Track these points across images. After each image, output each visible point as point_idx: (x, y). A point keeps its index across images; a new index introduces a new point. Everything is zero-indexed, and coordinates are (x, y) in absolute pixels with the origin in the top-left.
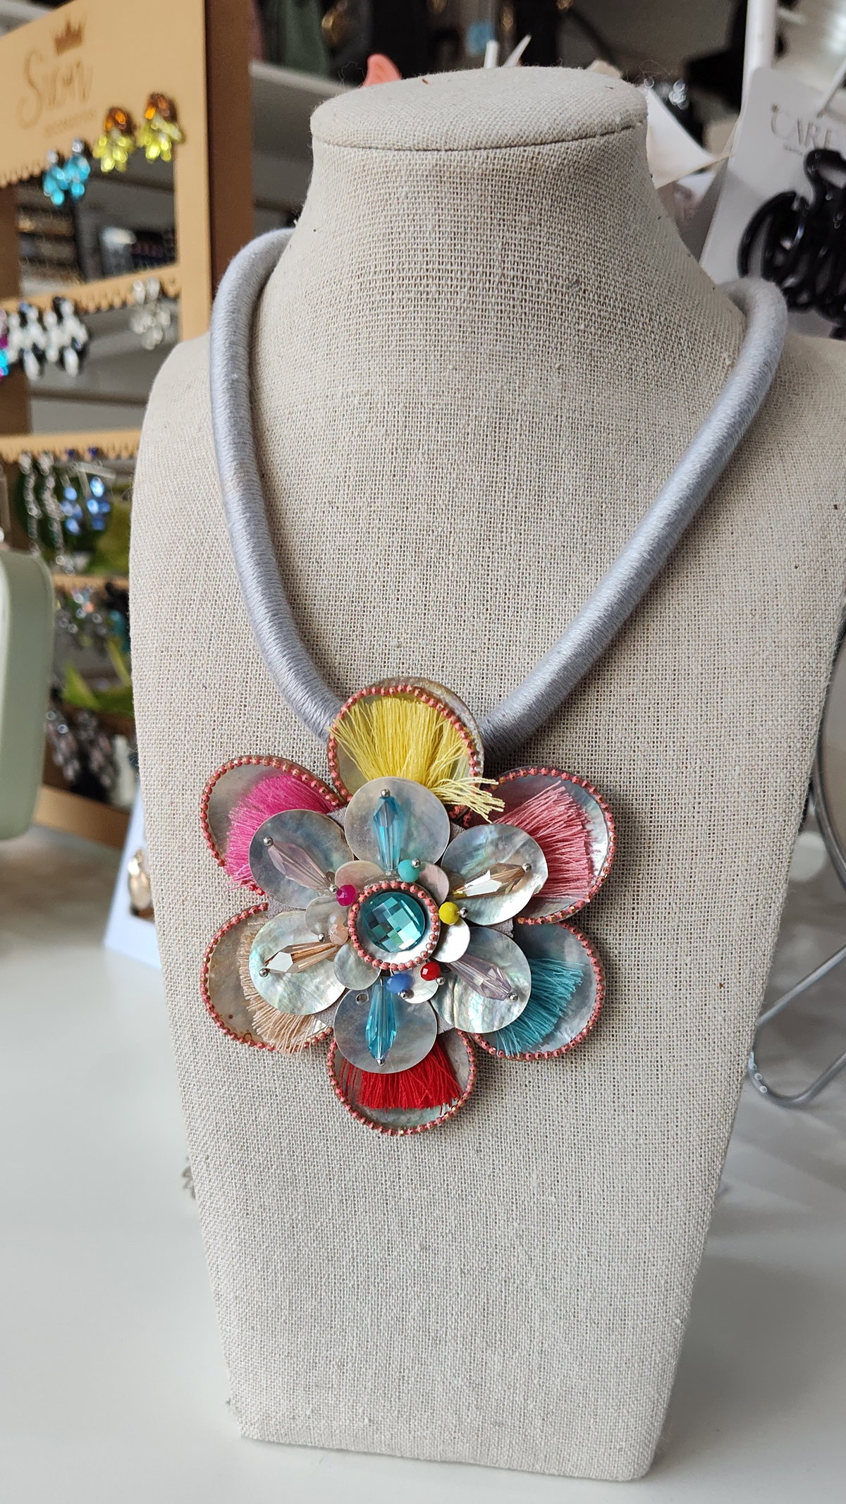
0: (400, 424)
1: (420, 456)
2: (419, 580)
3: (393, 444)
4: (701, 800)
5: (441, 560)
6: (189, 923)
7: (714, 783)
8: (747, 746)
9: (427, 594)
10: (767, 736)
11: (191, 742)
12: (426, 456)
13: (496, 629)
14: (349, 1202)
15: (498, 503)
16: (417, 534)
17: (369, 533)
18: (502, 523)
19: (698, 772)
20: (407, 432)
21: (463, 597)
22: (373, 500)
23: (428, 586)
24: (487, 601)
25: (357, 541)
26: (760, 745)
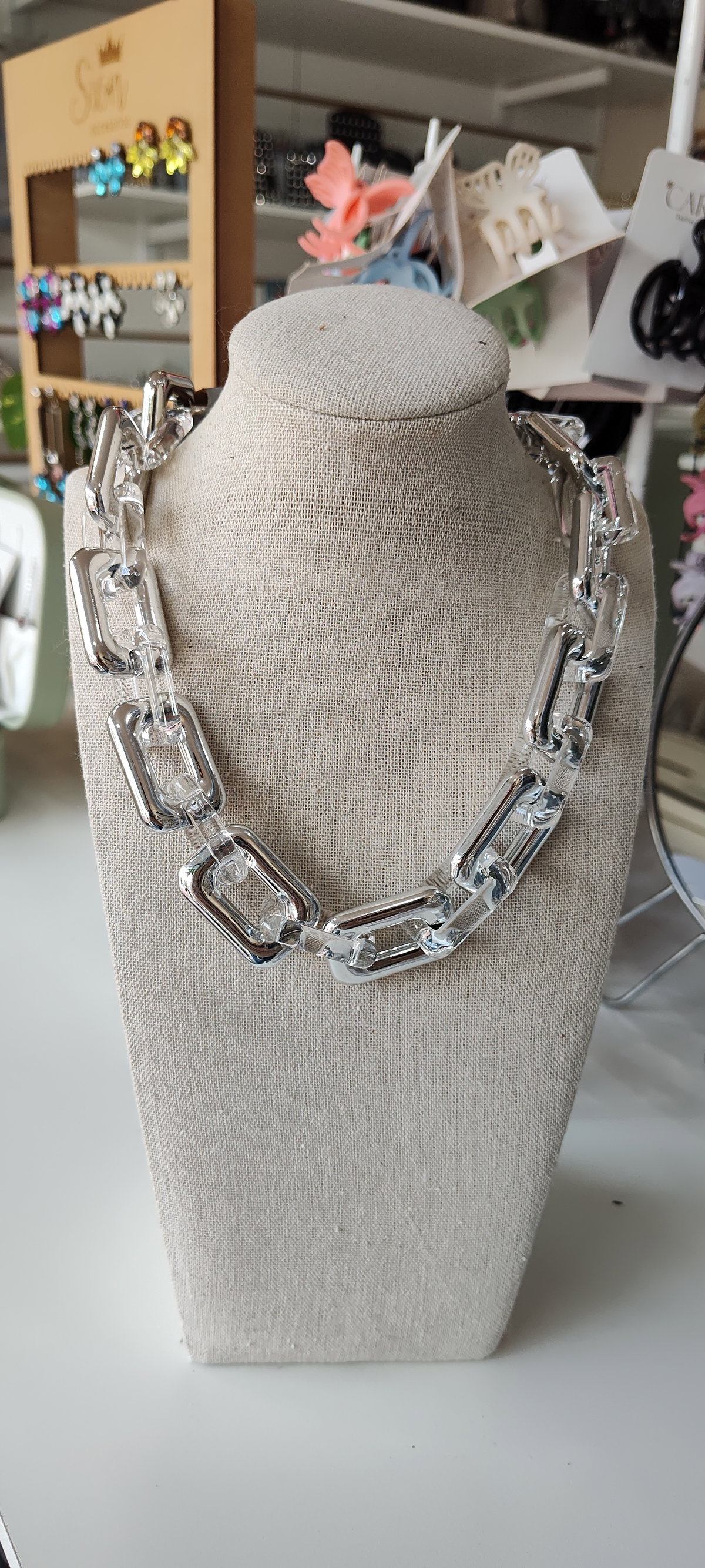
0: (316, 616)
1: (332, 642)
2: (331, 740)
3: (309, 632)
4: (551, 906)
5: (349, 724)
6: (151, 1011)
7: (561, 893)
8: (585, 864)
9: (339, 751)
10: (599, 856)
11: (147, 872)
12: (337, 642)
13: (394, 779)
14: (283, 1204)
15: (395, 679)
16: (329, 704)
17: (290, 701)
18: (398, 695)
19: (549, 885)
20: (321, 623)
21: (367, 753)
22: (292, 675)
23: (339, 744)
24: (386, 756)
25: (280, 708)
26: (594, 863)
